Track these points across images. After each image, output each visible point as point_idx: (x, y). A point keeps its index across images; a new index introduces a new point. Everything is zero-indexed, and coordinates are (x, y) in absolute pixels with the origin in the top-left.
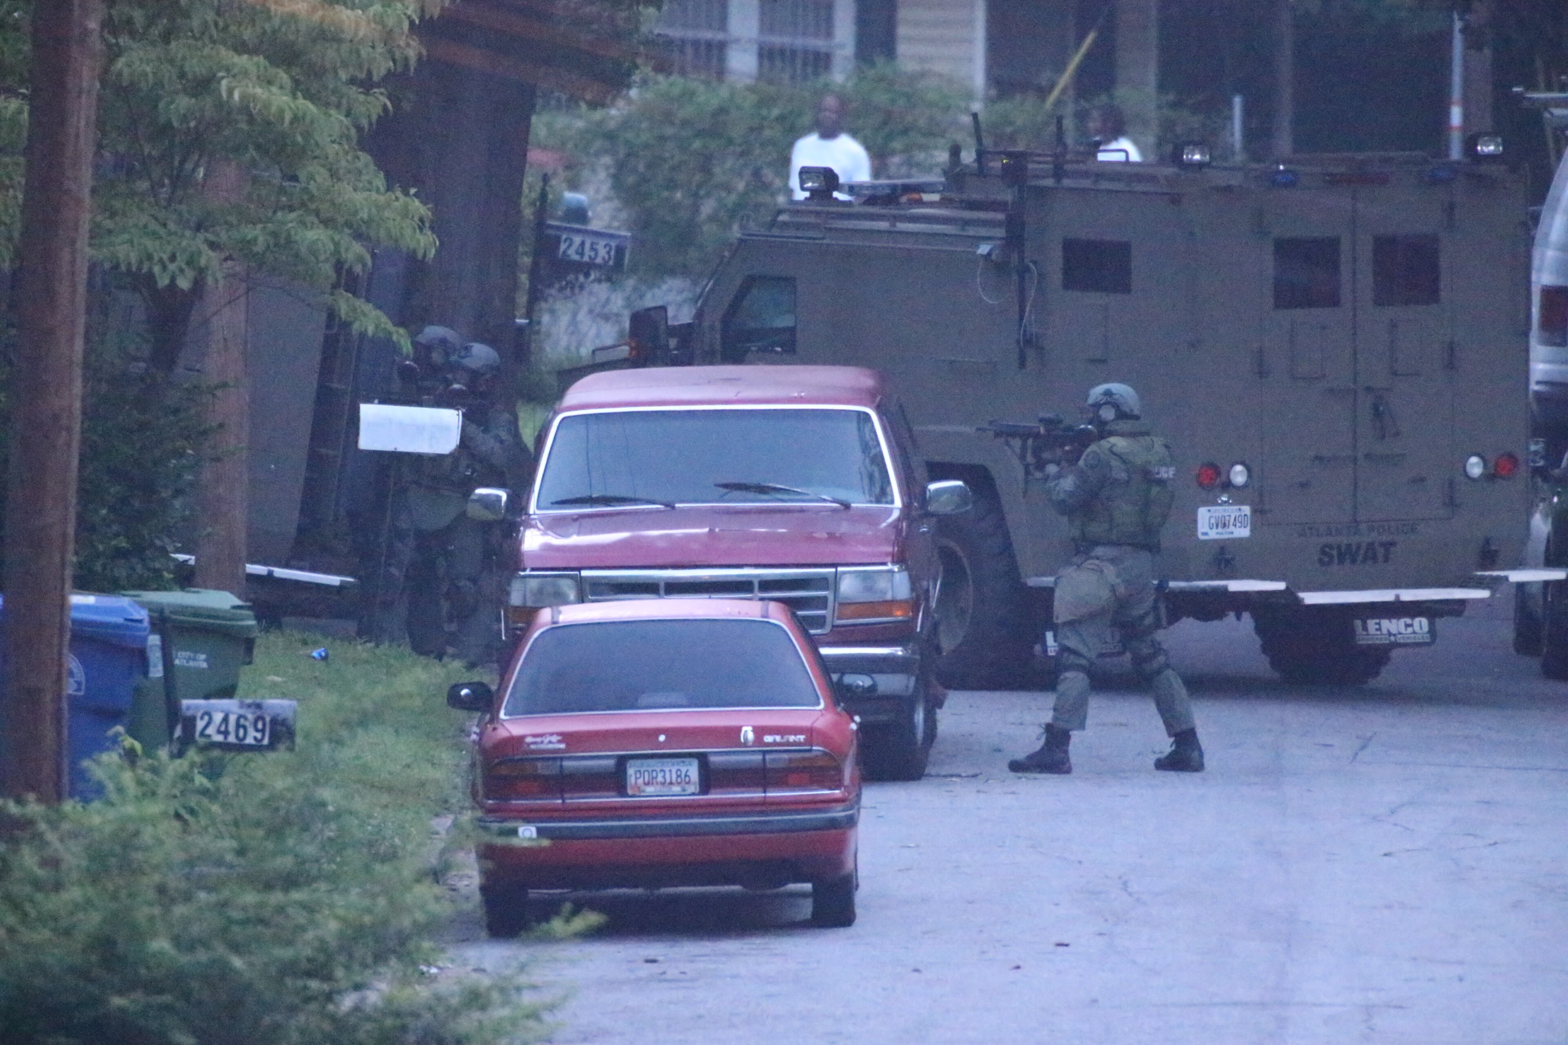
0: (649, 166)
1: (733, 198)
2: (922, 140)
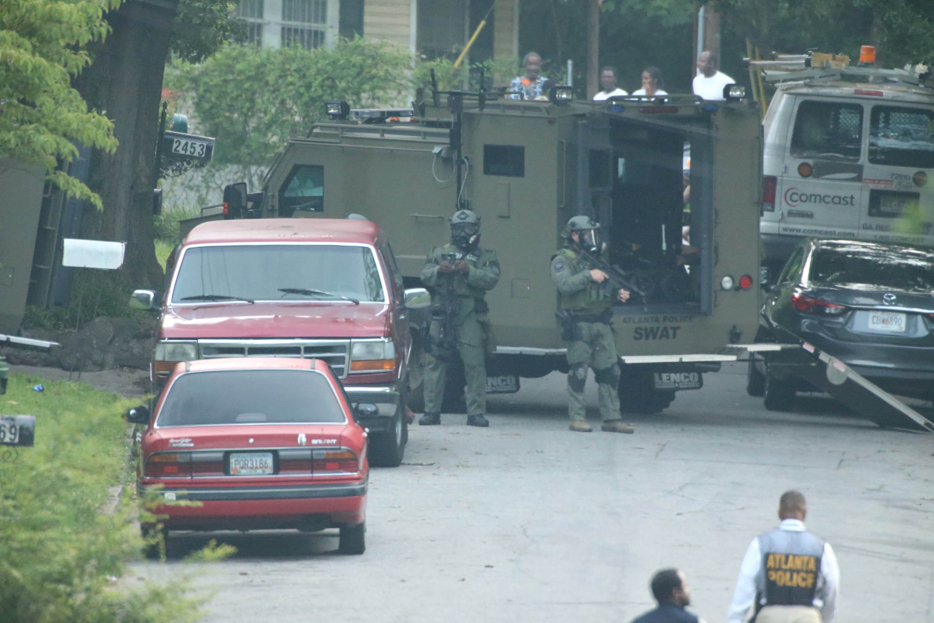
0: (217, 98)
1: (268, 117)
2: (381, 84)
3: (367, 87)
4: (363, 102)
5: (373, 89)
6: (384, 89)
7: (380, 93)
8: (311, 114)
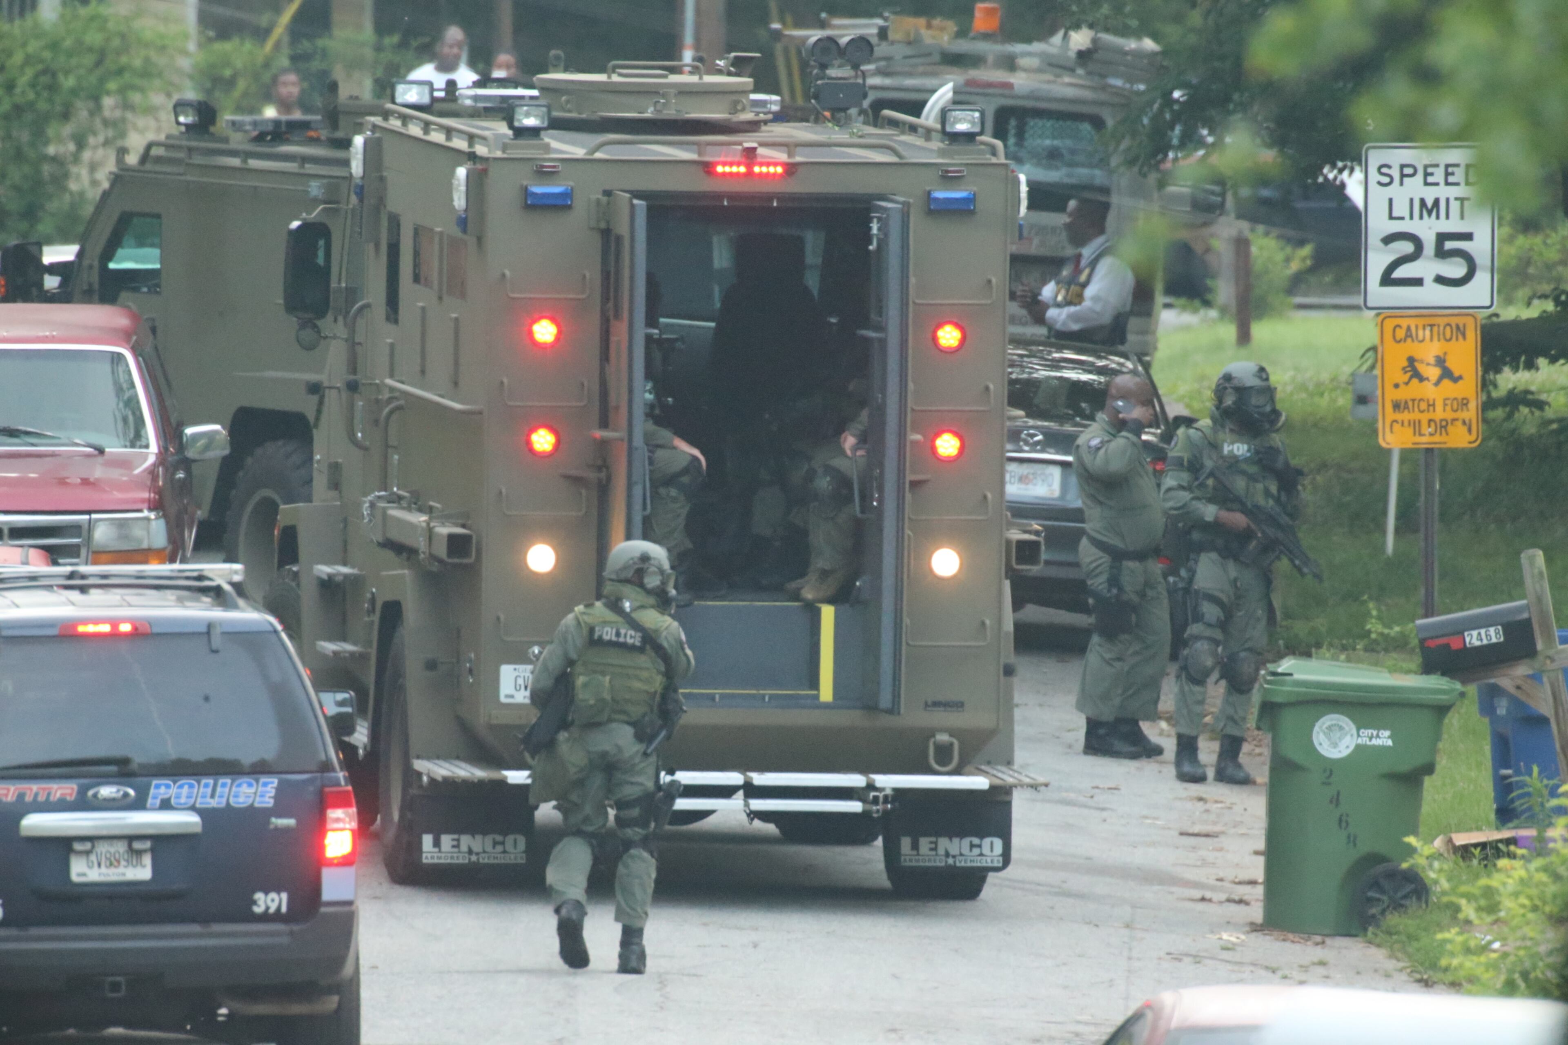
2: (137, 81)
3: (112, 85)
4: (107, 113)
5: (122, 91)
6: (142, 90)
7: (136, 97)
8: (15, 134)
